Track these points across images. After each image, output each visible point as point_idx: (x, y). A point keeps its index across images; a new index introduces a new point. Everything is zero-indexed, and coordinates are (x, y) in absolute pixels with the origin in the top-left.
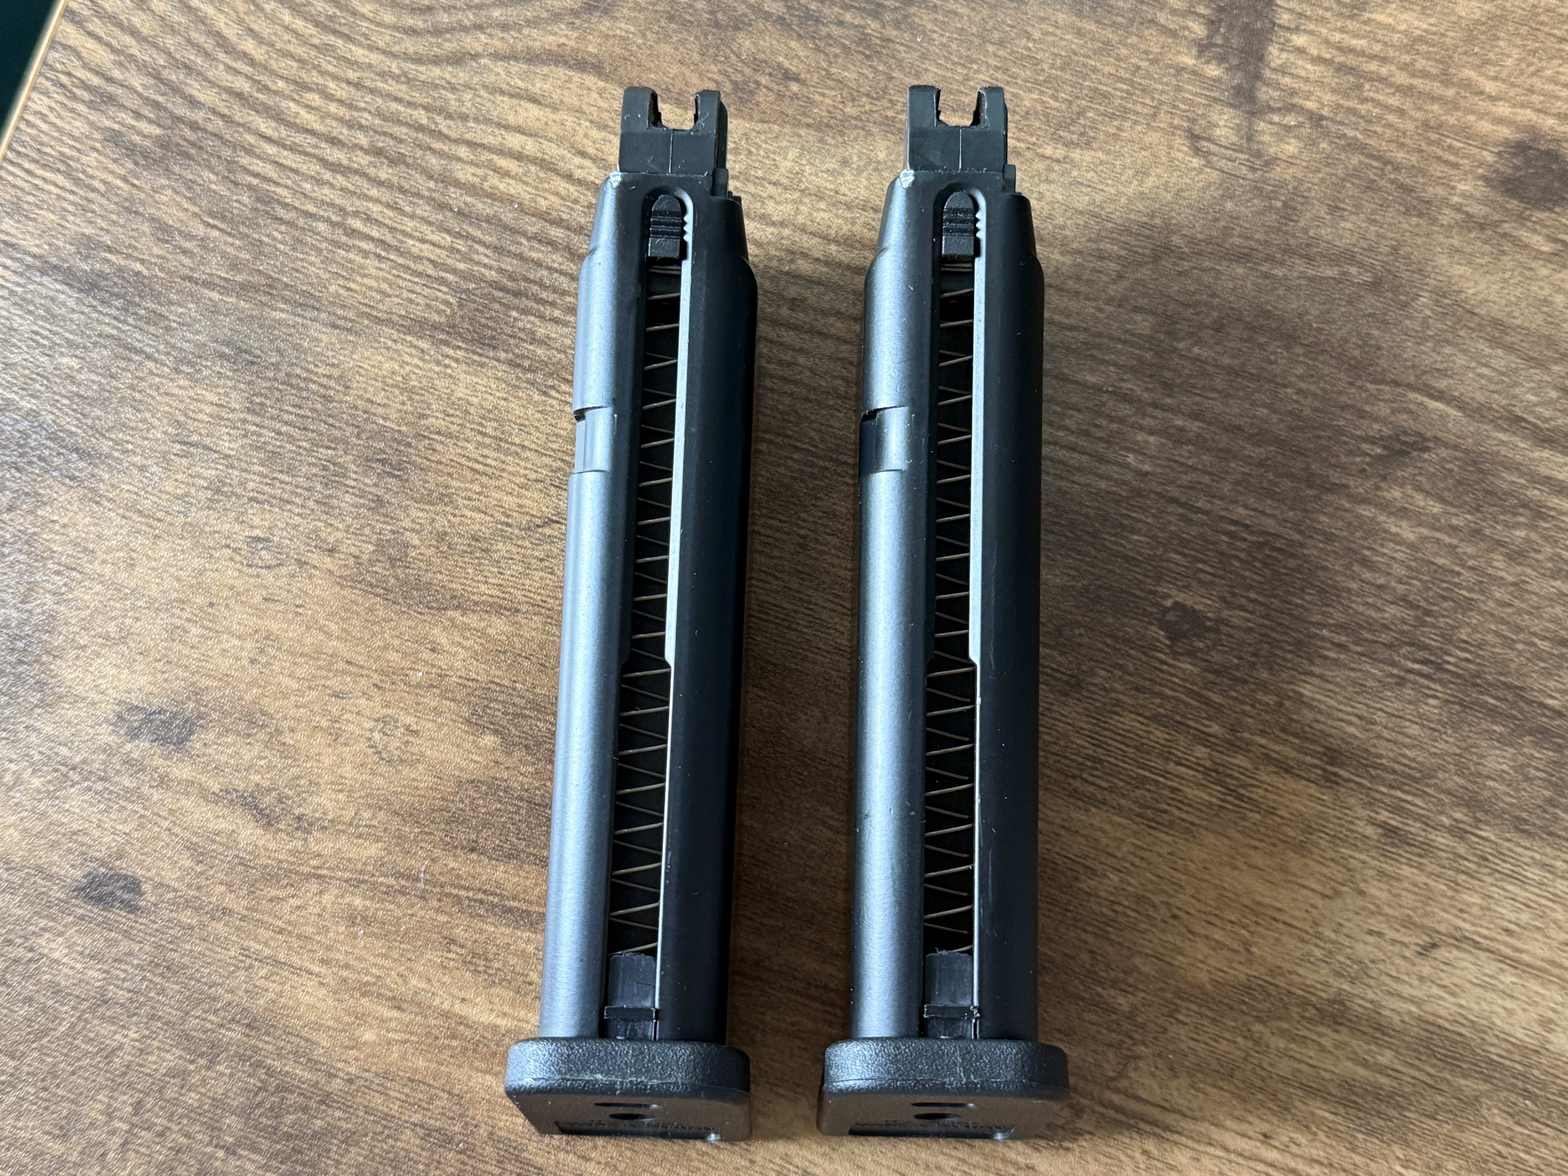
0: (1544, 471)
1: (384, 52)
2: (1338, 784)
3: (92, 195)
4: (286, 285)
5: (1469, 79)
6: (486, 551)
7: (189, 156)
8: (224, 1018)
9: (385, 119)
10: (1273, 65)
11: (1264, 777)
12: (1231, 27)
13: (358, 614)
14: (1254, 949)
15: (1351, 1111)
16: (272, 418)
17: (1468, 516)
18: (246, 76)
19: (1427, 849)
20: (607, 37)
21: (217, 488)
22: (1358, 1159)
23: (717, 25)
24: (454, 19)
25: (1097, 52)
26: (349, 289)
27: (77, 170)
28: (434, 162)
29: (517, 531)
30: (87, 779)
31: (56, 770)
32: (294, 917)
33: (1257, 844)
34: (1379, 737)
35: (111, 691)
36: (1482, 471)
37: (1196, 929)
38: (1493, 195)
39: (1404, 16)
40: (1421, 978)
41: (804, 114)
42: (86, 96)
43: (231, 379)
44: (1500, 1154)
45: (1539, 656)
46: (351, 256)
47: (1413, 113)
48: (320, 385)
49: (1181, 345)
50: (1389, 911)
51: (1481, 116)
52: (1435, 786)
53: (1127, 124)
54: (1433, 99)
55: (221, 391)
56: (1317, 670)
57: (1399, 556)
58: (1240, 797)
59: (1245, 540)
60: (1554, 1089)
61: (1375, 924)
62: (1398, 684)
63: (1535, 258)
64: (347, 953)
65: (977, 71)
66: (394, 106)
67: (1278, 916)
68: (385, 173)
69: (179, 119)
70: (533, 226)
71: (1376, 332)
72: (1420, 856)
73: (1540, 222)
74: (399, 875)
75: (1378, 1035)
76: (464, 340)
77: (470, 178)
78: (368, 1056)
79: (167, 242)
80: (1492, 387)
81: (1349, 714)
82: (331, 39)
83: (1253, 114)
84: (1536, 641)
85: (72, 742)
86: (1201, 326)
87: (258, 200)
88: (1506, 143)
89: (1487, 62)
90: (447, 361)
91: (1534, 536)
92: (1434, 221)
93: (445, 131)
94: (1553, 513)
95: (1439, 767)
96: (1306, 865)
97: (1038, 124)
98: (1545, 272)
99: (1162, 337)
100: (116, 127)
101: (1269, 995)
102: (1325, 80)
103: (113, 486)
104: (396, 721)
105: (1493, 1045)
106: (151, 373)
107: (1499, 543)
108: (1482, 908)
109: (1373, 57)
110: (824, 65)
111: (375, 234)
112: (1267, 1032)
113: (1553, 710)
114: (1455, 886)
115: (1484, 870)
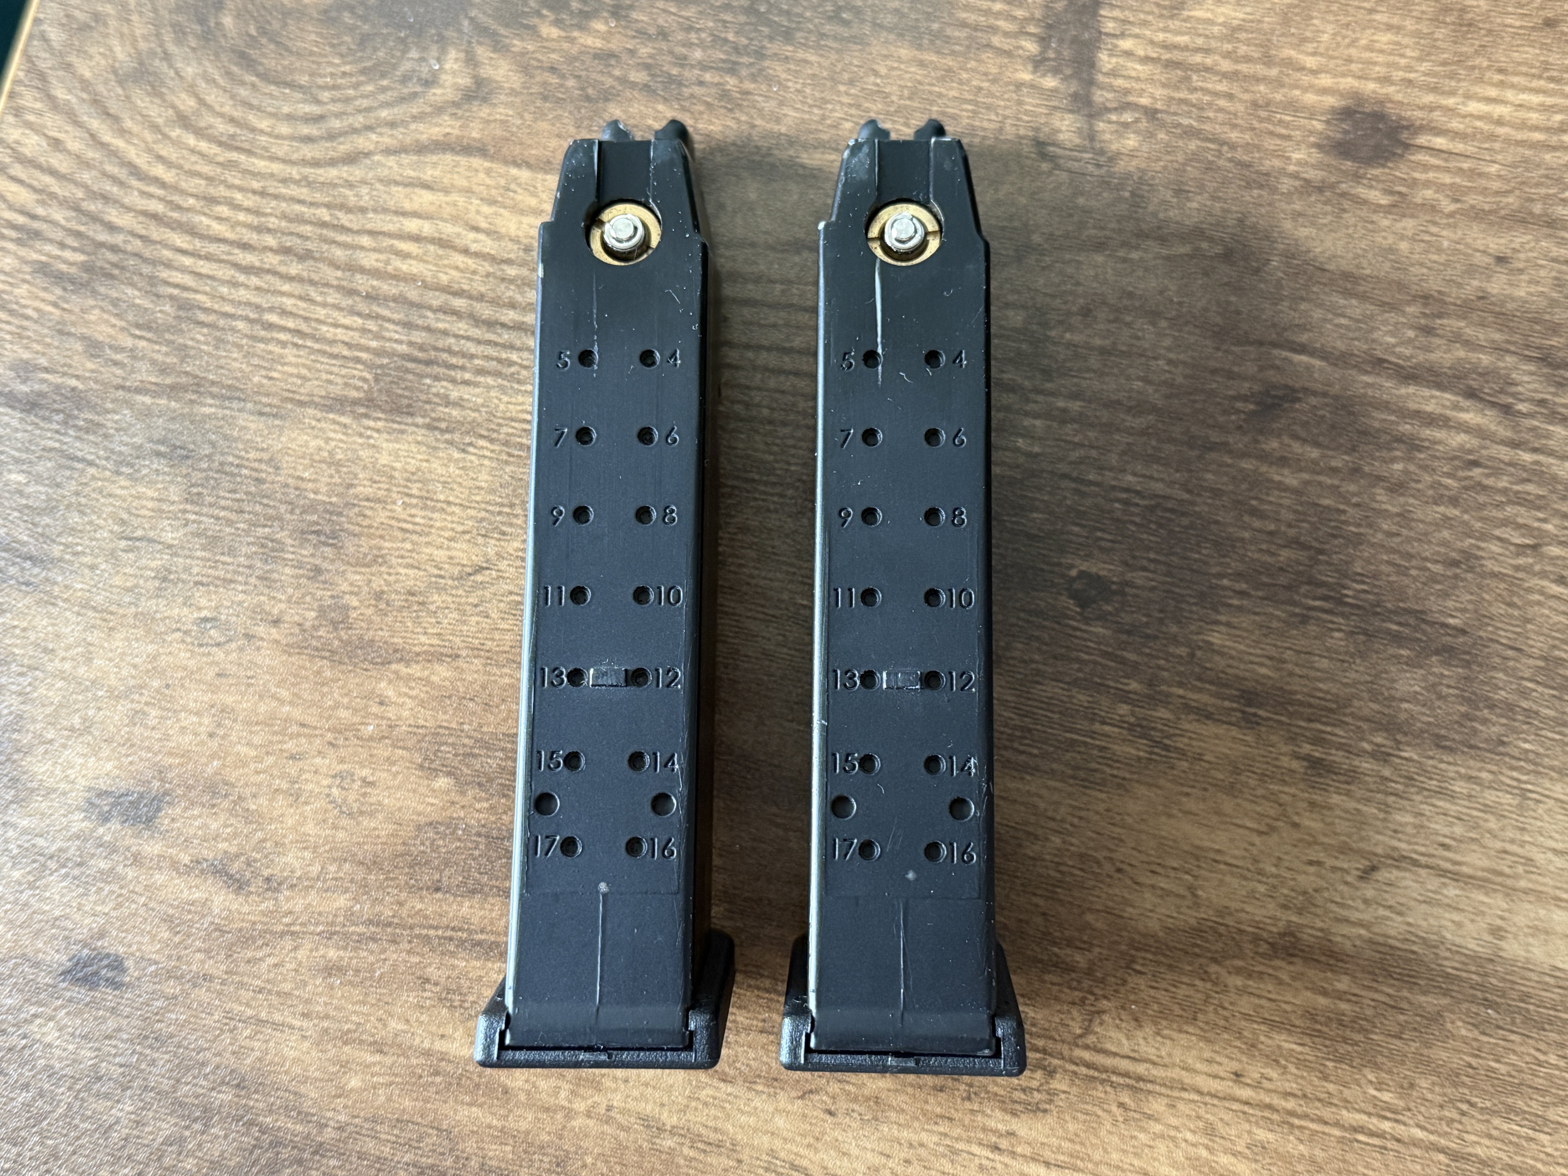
0: (1412, 406)
1: (284, 161)
2: (1258, 724)
3: (26, 323)
4: (213, 383)
5: (1290, 58)
6: (422, 604)
7: (112, 277)
8: (214, 1081)
9: (291, 221)
10: (1104, 70)
11: (1187, 726)
12: (1061, 41)
13: (307, 678)
14: (1200, 893)
15: (1317, 1040)
16: (211, 505)
17: (1346, 458)
18: (160, 199)
19: (1353, 776)
20: (488, 122)
21: (164, 577)
22: (1331, 1087)
23: (588, 98)
24: (345, 124)
25: (942, 79)
26: (271, 378)
27: (11, 302)
28: (339, 254)
29: (450, 582)
30: (64, 866)
31: (34, 861)
32: (272, 975)
33: (1189, 790)
34: (1291, 674)
35: (80, 780)
36: (1353, 413)
37: (1141, 879)
38: (1327, 160)
39: (1221, 10)
40: (1366, 901)
42: (13, 234)
43: (169, 474)
44: (1470, 1066)
45: (1434, 579)
46: (270, 347)
47: (1241, 96)
48: (252, 469)
49: (1053, 333)
50: (1326, 840)
51: (1305, 90)
52: (1352, 715)
54: (1258, 80)
55: (160, 486)
56: (1223, 618)
57: (1286, 502)
58: (1167, 748)
59: (1137, 505)
60: (1515, 995)
61: (1313, 853)
62: (1302, 622)
63: (1375, 212)
64: (326, 1004)
65: (832, 111)
66: (298, 208)
67: (1218, 858)
68: (295, 269)
69: (102, 245)
70: (437, 299)
71: (1233, 299)
72: (1348, 783)
73: (1376, 178)
74: (369, 922)
75: (1332, 962)
76: (383, 411)
77: (374, 263)
78: (356, 1101)
79: (99, 356)
80: (1351, 335)
81: (1259, 656)
82: (234, 156)
83: (1091, 116)
84: (1429, 565)
85: (48, 833)
86: (1069, 314)
87: (180, 308)
88: (1333, 111)
89: (1304, 40)
91: (1412, 468)
92: (1274, 190)
93: (348, 224)
94: (1427, 444)
95: (1353, 696)
96: (1238, 805)
98: (1386, 223)
99: (1035, 327)
100: (44, 258)
101: (1221, 935)
102: (1156, 77)
103: (66, 587)
104: (352, 775)
105: (1446, 959)
106: (94, 478)
107: (1380, 478)
108: (1415, 826)
109: (1198, 50)
111: (290, 325)
112: (1223, 972)
113: (1455, 628)
114: (1386, 808)
115: (1413, 790)
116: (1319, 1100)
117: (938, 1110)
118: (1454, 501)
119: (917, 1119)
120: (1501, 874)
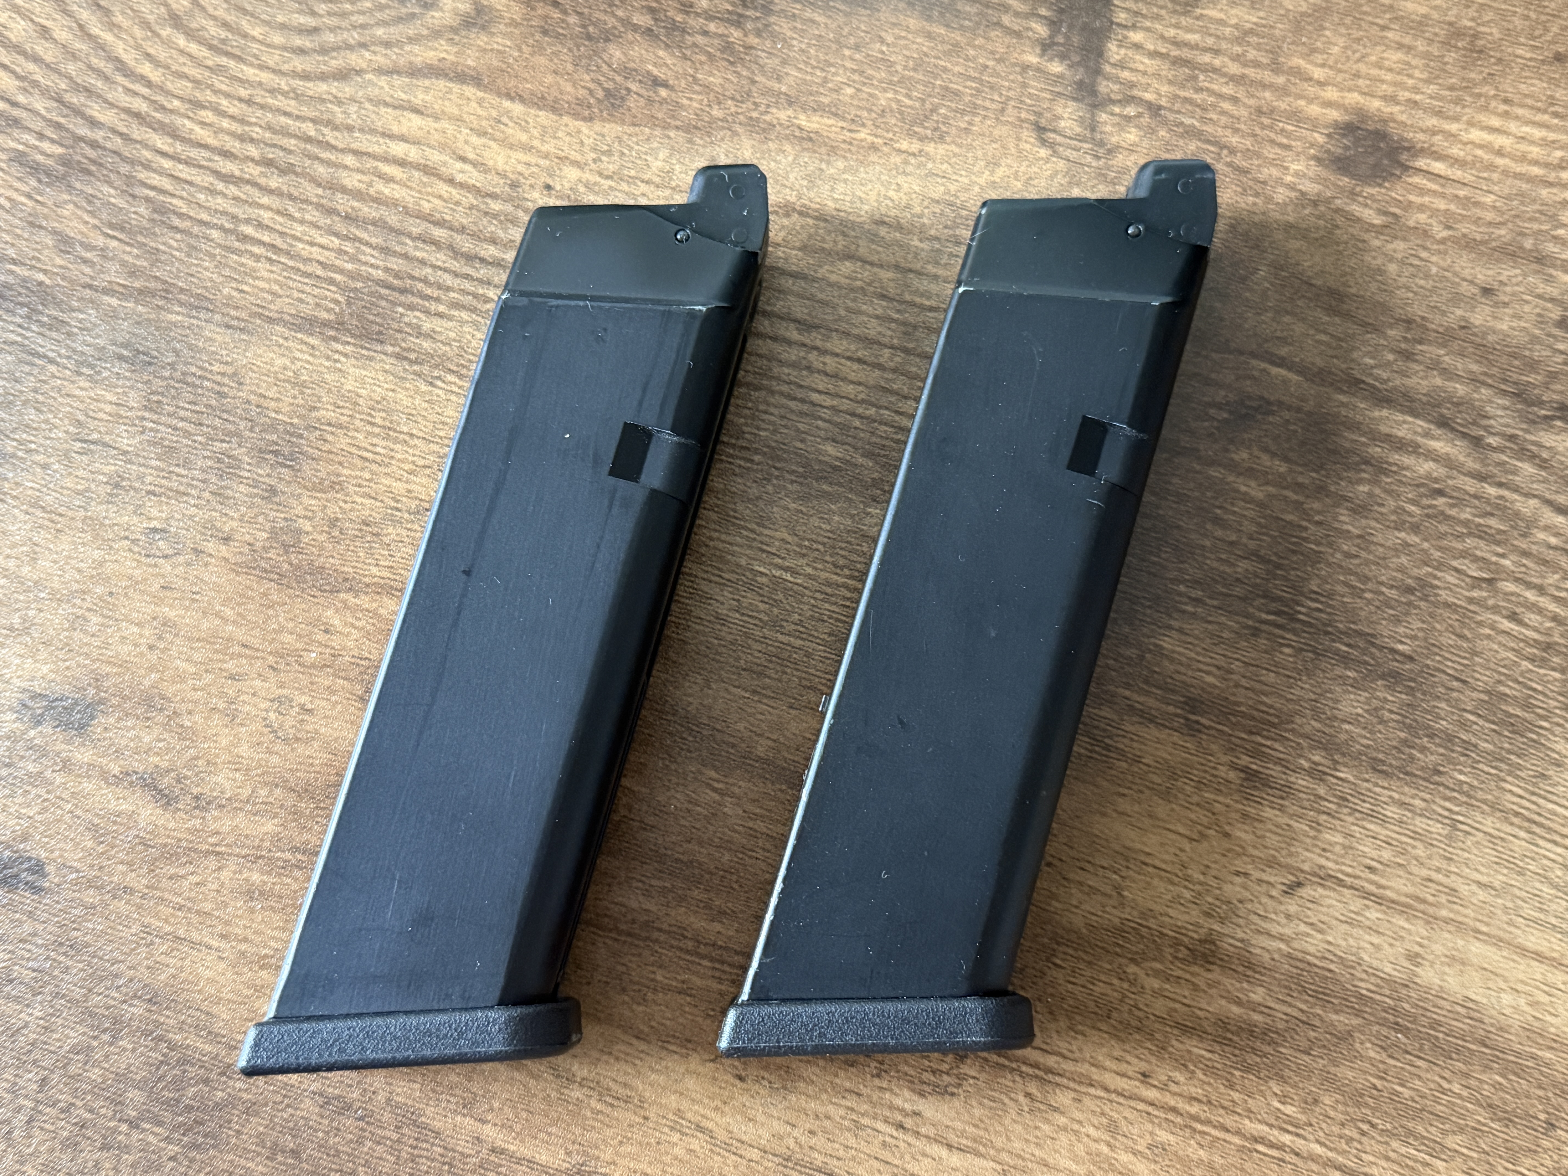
0: (1384, 429)
1: (274, 71)
2: (1199, 731)
4: (182, 290)
5: (1298, 68)
6: (376, 535)
7: (89, 172)
8: (127, 994)
9: (275, 132)
10: (1112, 61)
11: (1128, 727)
12: (1071, 27)
13: (253, 599)
14: (1126, 893)
15: (1227, 1049)
16: (169, 415)
17: (1314, 475)
18: (144, 97)
19: (1288, 792)
20: (484, 50)
21: (117, 483)
22: (1236, 1096)
23: (589, 37)
24: (339, 38)
25: (946, 53)
26: (242, 291)
28: (321, 170)
29: (406, 516)
32: (193, 894)
33: (1126, 791)
34: (1237, 685)
35: (15, 680)
36: (1325, 431)
37: (1070, 876)
38: (1324, 173)
39: (1234, 12)
40: (1288, 916)
41: (673, 117)
43: (129, 379)
44: (1374, 1087)
45: (1388, 604)
46: (243, 260)
47: (1246, 100)
48: (214, 382)
50: (1256, 853)
51: (1310, 101)
52: (1293, 730)
53: (977, 119)
54: (1264, 86)
55: (120, 390)
56: (1175, 624)
57: (1249, 513)
58: (1108, 747)
60: (1424, 1021)
61: (1240, 864)
62: (1253, 635)
63: (1368, 231)
64: (245, 927)
65: (835, 74)
66: (283, 120)
67: (1148, 861)
68: (275, 182)
69: (81, 139)
70: (417, 227)
72: (1282, 798)
73: (1371, 197)
74: (295, 850)
75: (1249, 973)
76: (353, 336)
77: (357, 184)
79: (69, 253)
80: (1330, 352)
81: (1208, 665)
82: (224, 60)
83: (1094, 106)
84: (1384, 589)
87: (155, 211)
88: (1336, 125)
89: (1314, 51)
90: (336, 356)
91: (1377, 491)
93: (333, 142)
94: (1394, 469)
95: (1296, 713)
96: (1173, 810)
97: (893, 121)
98: (1377, 243)
100: (21, 147)
101: (1142, 937)
102: (1164, 73)
103: (17, 484)
104: (291, 701)
105: (1362, 980)
106: (53, 376)
107: (1345, 498)
108: (1344, 847)
109: (1208, 50)
110: (691, 71)
111: (266, 239)
112: (1141, 973)
113: (1402, 654)
114: (1316, 826)
115: (1346, 811)
116: (1223, 1108)
117: (847, 1084)
118: (1415, 528)
119: (826, 1091)
120: (1424, 901)
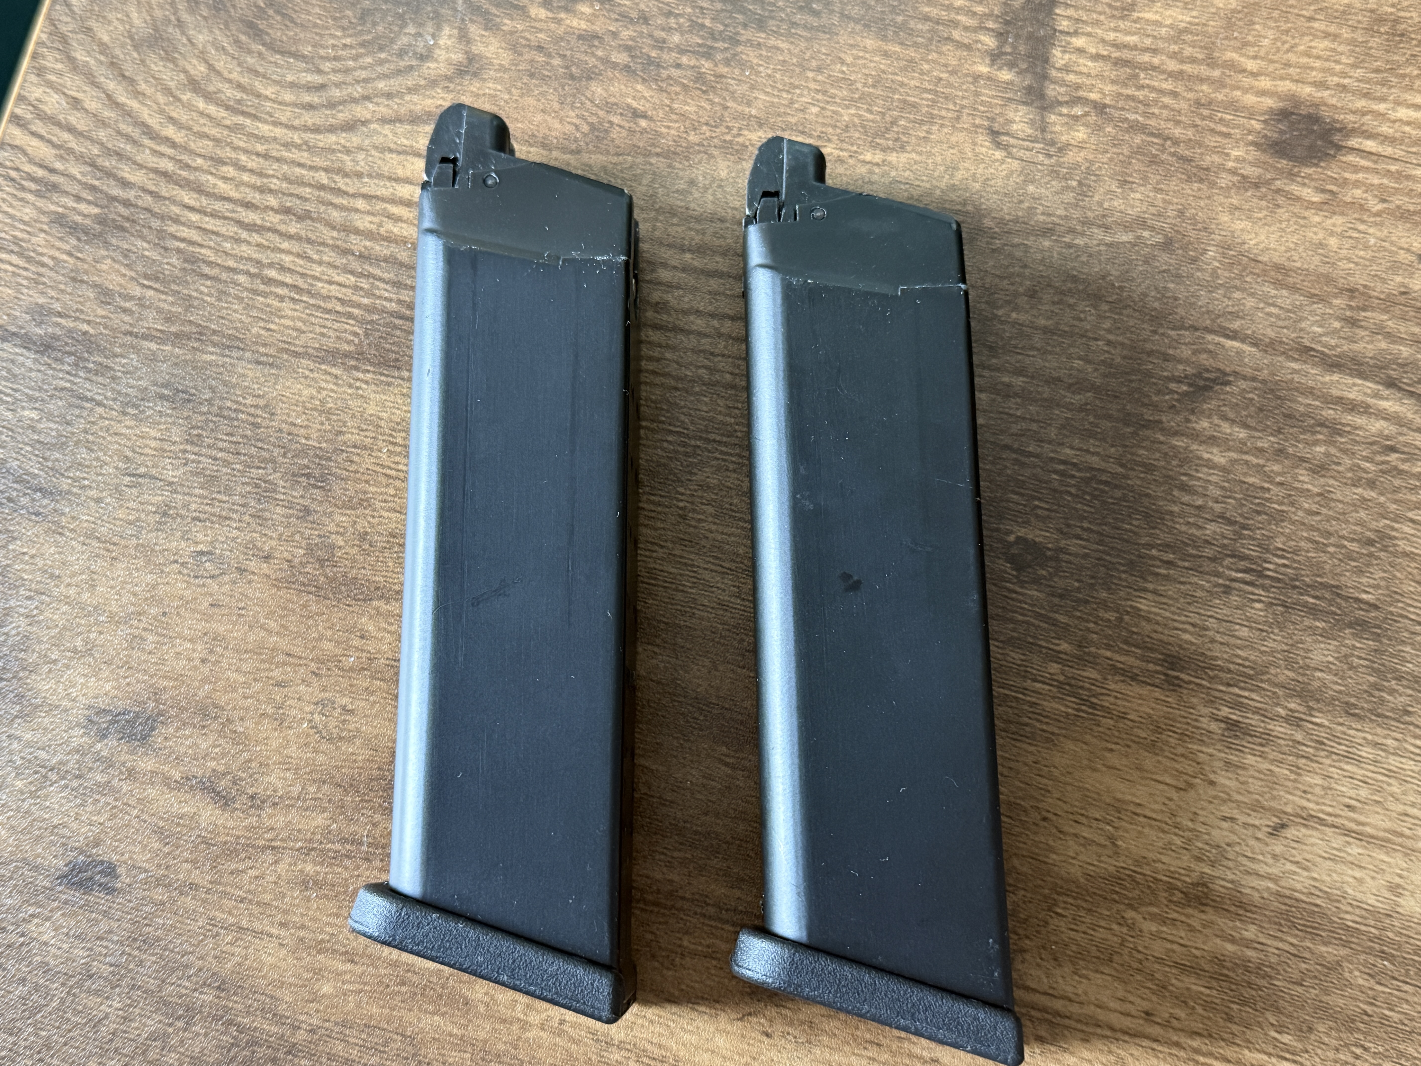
0: (1335, 392)
1: (287, 126)
2: (1180, 686)
3: (42, 270)
4: (214, 332)
5: (1232, 61)
7: (123, 229)
8: (197, 983)
9: (290, 182)
10: (1057, 65)
11: (1112, 686)
12: (1017, 37)
13: (294, 611)
14: (1120, 843)
15: (1223, 984)
16: (209, 446)
17: (1272, 439)
18: (170, 158)
19: (1267, 739)
20: (478, 96)
21: (164, 512)
22: (1235, 1028)
23: (572, 77)
24: (345, 93)
25: (903, 69)
26: (269, 330)
27: (28, 250)
28: (336, 215)
30: (64, 778)
31: (36, 773)
32: (253, 887)
33: (1113, 746)
34: (1213, 641)
35: (81, 698)
36: (1279, 398)
37: (1066, 829)
38: (1264, 157)
39: (1168, 13)
40: (1275, 857)
41: (653, 145)
42: (33, 186)
43: (171, 416)
44: (1366, 1013)
45: (1350, 556)
46: (269, 301)
47: (1185, 94)
48: (249, 414)
49: (1000, 313)
50: (1240, 798)
51: (1246, 91)
52: (1268, 680)
53: (935, 128)
54: (1202, 80)
55: (163, 427)
56: (1150, 586)
57: (1214, 479)
58: (1093, 706)
59: (1073, 477)
60: (1409, 948)
61: (1226, 810)
62: (1224, 592)
63: (1307, 208)
64: (302, 915)
65: (801, 95)
66: (298, 170)
67: (1138, 810)
68: (293, 228)
69: (115, 199)
71: (1171, 286)
72: (1261, 745)
73: (1309, 176)
74: (344, 841)
75: (1241, 912)
76: (372, 364)
77: (368, 225)
78: (327, 1007)
79: (109, 304)
80: (1280, 323)
81: (1183, 623)
82: (240, 119)
83: (1044, 108)
84: (1346, 543)
85: (49, 746)
86: (1016, 294)
87: (186, 261)
88: (1271, 111)
89: (1246, 44)
90: (358, 384)
91: (1333, 451)
92: (1213, 185)
93: (343, 187)
94: (1348, 429)
95: (1271, 664)
96: (1159, 762)
97: (857, 135)
98: (1317, 219)
99: (983, 306)
100: (60, 210)
101: (1138, 883)
102: (1105, 74)
103: (73, 518)
104: (334, 703)
105: (1347, 912)
106: (102, 417)
107: (1302, 460)
108: (1324, 788)
109: (1146, 50)
110: (667, 102)
111: (288, 280)
112: (1139, 917)
113: (1367, 603)
114: (1296, 770)
115: (1323, 754)
116: (1223, 1040)
117: (868, 1036)
118: (1371, 484)
119: (848, 1043)
120: (1401, 835)
